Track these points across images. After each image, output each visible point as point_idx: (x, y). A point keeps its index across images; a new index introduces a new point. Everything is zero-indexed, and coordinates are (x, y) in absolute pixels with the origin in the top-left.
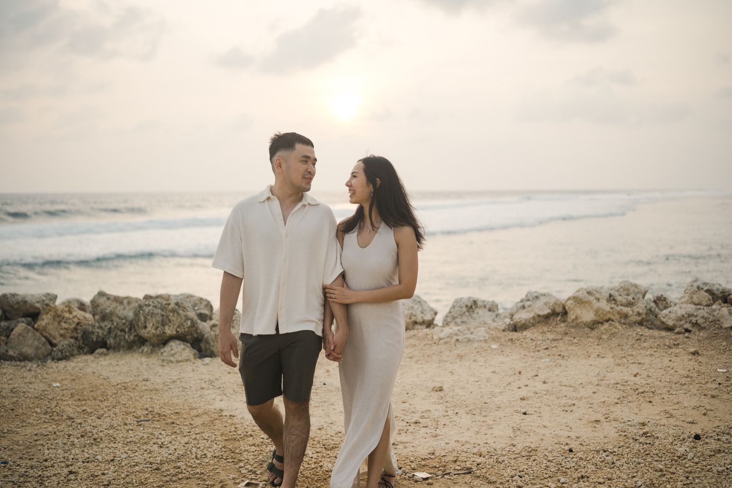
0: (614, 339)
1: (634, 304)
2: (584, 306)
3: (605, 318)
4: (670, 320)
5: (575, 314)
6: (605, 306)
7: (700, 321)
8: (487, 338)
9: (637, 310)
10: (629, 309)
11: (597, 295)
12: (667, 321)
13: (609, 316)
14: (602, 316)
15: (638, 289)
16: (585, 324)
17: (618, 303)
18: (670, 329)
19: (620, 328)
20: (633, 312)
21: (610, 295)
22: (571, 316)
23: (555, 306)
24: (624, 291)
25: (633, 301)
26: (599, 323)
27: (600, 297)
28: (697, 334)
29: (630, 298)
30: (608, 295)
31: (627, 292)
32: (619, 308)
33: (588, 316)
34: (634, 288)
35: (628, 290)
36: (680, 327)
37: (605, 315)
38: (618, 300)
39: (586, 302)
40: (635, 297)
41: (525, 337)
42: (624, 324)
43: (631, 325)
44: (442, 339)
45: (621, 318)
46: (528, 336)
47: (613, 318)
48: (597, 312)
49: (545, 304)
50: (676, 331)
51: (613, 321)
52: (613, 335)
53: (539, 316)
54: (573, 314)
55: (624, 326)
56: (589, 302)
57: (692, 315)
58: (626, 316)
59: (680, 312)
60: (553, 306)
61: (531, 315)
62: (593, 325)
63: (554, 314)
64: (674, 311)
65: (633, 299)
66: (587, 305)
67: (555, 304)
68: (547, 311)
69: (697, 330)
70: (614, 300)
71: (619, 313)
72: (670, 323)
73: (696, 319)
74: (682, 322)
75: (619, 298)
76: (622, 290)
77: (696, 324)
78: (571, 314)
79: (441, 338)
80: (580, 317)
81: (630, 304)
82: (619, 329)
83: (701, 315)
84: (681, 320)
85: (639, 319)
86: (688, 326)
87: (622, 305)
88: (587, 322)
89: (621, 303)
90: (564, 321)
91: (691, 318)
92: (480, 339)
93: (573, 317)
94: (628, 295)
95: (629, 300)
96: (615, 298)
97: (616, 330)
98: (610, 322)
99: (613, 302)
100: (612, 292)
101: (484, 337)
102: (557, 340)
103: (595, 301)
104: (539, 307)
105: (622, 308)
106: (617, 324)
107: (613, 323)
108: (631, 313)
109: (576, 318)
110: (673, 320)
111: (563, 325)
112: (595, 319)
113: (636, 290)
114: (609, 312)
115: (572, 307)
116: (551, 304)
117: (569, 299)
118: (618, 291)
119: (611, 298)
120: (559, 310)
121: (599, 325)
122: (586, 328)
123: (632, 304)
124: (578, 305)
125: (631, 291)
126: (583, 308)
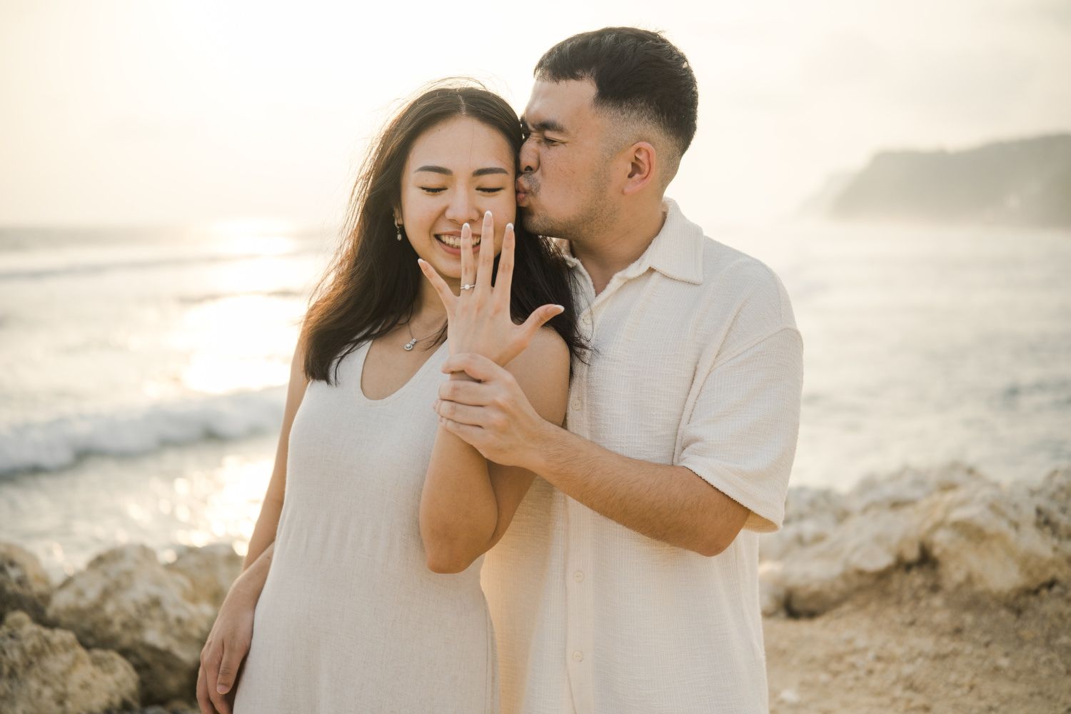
2: (987, 548)
3: (1042, 579)
5: (964, 570)
11: (1012, 515)
13: (1052, 572)
14: (1036, 573)
16: (996, 601)
17: (1061, 531)
21: (1039, 511)
22: (953, 574)
23: (903, 546)
26: (1030, 593)
27: (1016, 517)
30: (1034, 511)
33: (1002, 575)
37: (1043, 570)
38: (1061, 524)
39: (991, 536)
47: (1061, 577)
48: (1025, 562)
49: (879, 539)
53: (861, 573)
54: (957, 567)
56: (999, 536)
60: (898, 544)
63: (903, 565)
66: (995, 544)
67: (903, 539)
68: (882, 560)
70: (1047, 522)
75: (1058, 517)
76: (1063, 495)
78: (952, 568)
80: (981, 576)
88: (1000, 592)
90: (935, 589)
93: (958, 577)
96: (1052, 519)
98: (1056, 589)
99: (1047, 529)
100: (1042, 501)
103: (1011, 531)
104: (858, 546)
109: (970, 580)
111: (937, 601)
112: (1022, 584)
114: (1053, 563)
116: (893, 540)
117: (938, 525)
118: (1053, 497)
119: (1042, 519)
120: (912, 554)
121: (1032, 599)
122: (1003, 613)
124: (970, 544)
126: (986, 552)
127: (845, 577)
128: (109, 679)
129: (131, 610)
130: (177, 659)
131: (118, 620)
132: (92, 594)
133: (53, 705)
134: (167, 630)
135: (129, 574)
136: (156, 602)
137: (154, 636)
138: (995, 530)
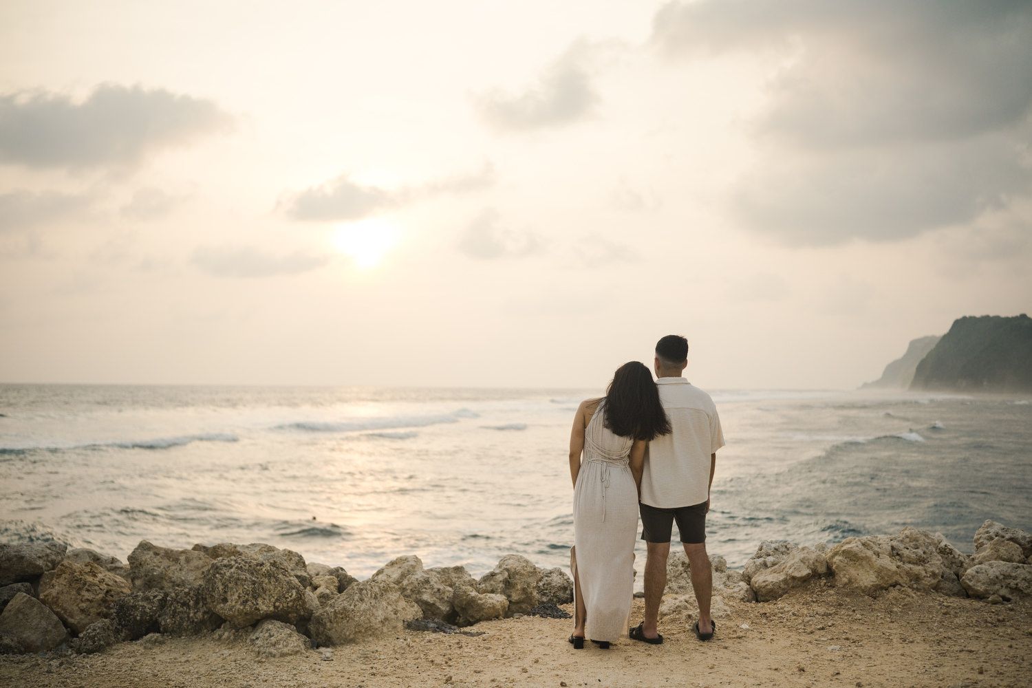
0: (910, 613)
1: (926, 561)
2: (860, 565)
3: (890, 582)
4: (979, 584)
5: (847, 576)
6: (887, 562)
7: (1022, 585)
8: (729, 613)
9: (931, 570)
10: (920, 567)
11: (876, 549)
12: (974, 585)
13: (896, 578)
14: (886, 578)
15: (929, 538)
16: (863, 591)
17: (905, 559)
18: (980, 597)
19: (914, 595)
20: (926, 572)
21: (893, 548)
22: (842, 579)
23: (816, 564)
24: (910, 542)
25: (925, 556)
26: (882, 588)
27: (879, 550)
28: (1021, 603)
29: (920, 552)
30: (890, 548)
31: (914, 543)
32: (907, 566)
33: (867, 579)
34: (923, 537)
35: (916, 540)
36: (994, 594)
37: (890, 577)
38: (904, 555)
39: (863, 559)
40: (927, 551)
41: (781, 611)
42: (918, 590)
43: (926, 591)
44: (665, 615)
45: (911, 581)
46: (786, 609)
47: (901, 581)
48: (880, 572)
49: (802, 561)
50: (990, 599)
51: (900, 584)
52: (907, 607)
53: (794, 578)
54: (845, 575)
55: (919, 593)
56: (867, 558)
57: (1010, 577)
58: (917, 578)
59: (993, 572)
60: (814, 563)
61: (782, 577)
62: (875, 592)
63: (815, 575)
64: (983, 571)
65: (924, 553)
66: (864, 562)
67: (816, 561)
68: (805, 572)
69: (1018, 598)
70: (898, 554)
71: (908, 573)
72: (980, 588)
73: (1015, 582)
74: (997, 587)
75: (906, 552)
76: (908, 540)
77: (1016, 590)
78: (842, 576)
79: (664, 613)
80: (856, 580)
81: (921, 561)
82: (913, 597)
83: (1022, 576)
84: (995, 584)
85: (934, 581)
86: (1004, 592)
87: (909, 562)
88: (865, 587)
89: (908, 560)
90: (832, 587)
91: (1008, 581)
92: (720, 614)
93: (845, 580)
94: (917, 548)
95: (919, 554)
96: (900, 552)
97: (908, 599)
98: (898, 587)
99: (897, 557)
100: (895, 543)
101: (725, 611)
102: (830, 614)
103: (874, 556)
104: (793, 565)
105: (911, 566)
106: (910, 590)
107: (903, 589)
108: (923, 573)
109: (850, 581)
110: (983, 584)
111: (832, 592)
112: (877, 583)
113: (927, 541)
114: (896, 573)
115: (842, 565)
116: (811, 562)
117: (836, 554)
118: (902, 541)
119: (894, 552)
120: (822, 569)
121: (884, 591)
122: (866, 597)
123: (924, 561)
124: (851, 562)
125: (920, 542)
126: (859, 567)
127: (785, 581)
128: (412, 609)
129: (416, 583)
130: (439, 608)
131: (409, 588)
132: (396, 575)
133: (392, 613)
134: (433, 595)
135: (413, 567)
136: (427, 581)
137: (426, 597)
138: (864, 555)
